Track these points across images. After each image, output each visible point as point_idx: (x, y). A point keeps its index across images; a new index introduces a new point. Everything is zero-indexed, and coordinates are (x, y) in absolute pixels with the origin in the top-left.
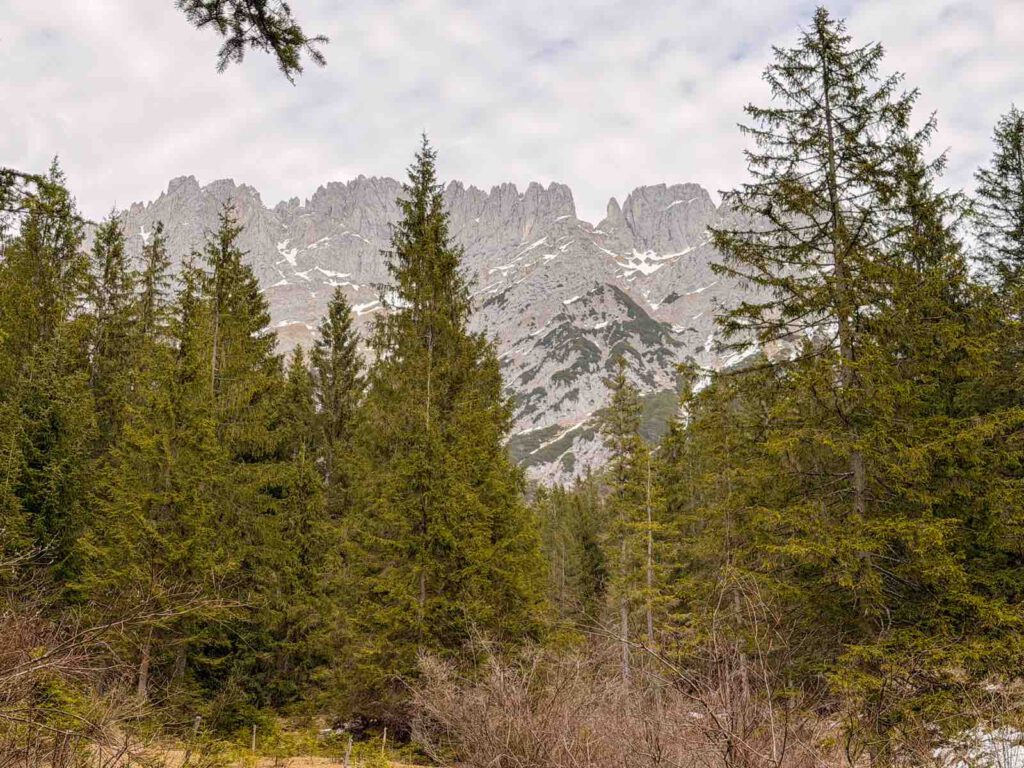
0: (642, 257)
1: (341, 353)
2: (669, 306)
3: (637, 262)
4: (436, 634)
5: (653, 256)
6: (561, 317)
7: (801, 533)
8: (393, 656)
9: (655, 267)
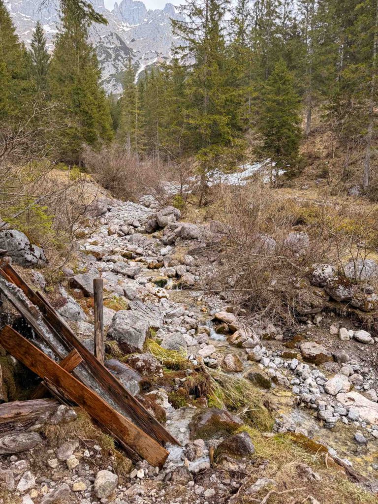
0: (125, 25)
1: (40, 45)
2: (132, 43)
3: (123, 26)
4: (85, 138)
5: (128, 25)
6: (100, 42)
7: (192, 117)
8: (72, 143)
9: (128, 29)
